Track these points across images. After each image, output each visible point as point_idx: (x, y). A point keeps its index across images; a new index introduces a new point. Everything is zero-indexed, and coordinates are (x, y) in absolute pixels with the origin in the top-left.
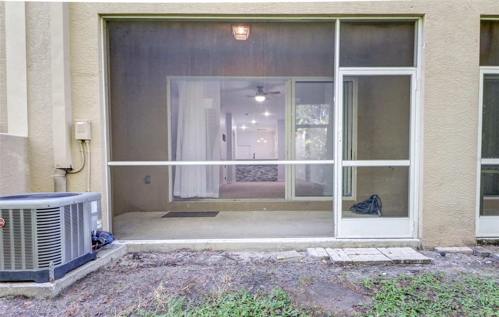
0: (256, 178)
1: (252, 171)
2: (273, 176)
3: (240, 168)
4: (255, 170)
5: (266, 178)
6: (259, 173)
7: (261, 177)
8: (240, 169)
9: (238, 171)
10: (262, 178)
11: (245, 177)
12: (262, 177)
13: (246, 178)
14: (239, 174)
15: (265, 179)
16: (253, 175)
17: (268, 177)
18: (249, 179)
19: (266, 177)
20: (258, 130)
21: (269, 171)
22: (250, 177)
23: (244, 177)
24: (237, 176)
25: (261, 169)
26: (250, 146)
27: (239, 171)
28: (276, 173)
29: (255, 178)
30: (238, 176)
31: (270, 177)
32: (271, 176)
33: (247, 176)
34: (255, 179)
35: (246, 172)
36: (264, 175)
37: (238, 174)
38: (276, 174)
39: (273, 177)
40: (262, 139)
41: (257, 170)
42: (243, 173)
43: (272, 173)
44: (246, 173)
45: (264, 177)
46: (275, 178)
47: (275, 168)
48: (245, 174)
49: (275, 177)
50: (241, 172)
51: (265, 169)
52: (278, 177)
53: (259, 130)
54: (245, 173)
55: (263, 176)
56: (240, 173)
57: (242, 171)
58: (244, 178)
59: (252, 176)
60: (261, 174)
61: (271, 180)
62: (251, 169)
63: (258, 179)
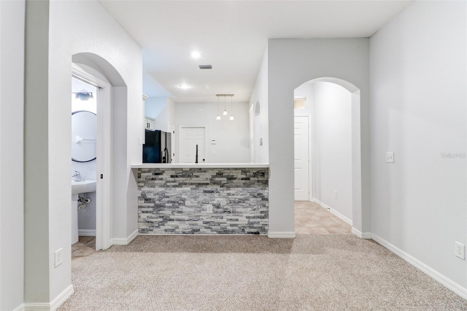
0: (200, 223)
1: (187, 203)
2: (254, 217)
3: (149, 192)
4: (195, 198)
5: (231, 225)
6: (209, 208)
7: (213, 220)
8: (149, 196)
9: (142, 203)
10: (219, 224)
11: (166, 219)
12: (219, 220)
13: (169, 225)
14: (147, 212)
15: (229, 228)
16: (188, 214)
17: (237, 220)
18: (177, 227)
19: (229, 222)
20: (218, 95)
21: (240, 202)
22: (179, 220)
23: (161, 220)
24: (139, 217)
25: (216, 195)
26: (204, 128)
27: (147, 200)
28: (264, 209)
29: (196, 225)
30: (144, 216)
31: (243, 221)
32: (247, 217)
33: (172, 217)
34: (198, 227)
35: (167, 205)
36: (224, 215)
37: (143, 212)
38: (262, 212)
39: (252, 220)
40: (225, 113)
41: (202, 197)
42: (159, 207)
43: (249, 209)
44: (170, 207)
45: (224, 220)
46: (260, 225)
47: (261, 191)
48: (167, 212)
49: (259, 220)
50: (152, 205)
51: (229, 194)
52: (271, 221)
53: (220, 97)
54: (164, 206)
55: (222, 218)
56: (151, 209)
57: (157, 202)
58: (162, 223)
59: (186, 218)
60: (216, 212)
61: (247, 230)
62: (183, 196)
63: (206, 228)
